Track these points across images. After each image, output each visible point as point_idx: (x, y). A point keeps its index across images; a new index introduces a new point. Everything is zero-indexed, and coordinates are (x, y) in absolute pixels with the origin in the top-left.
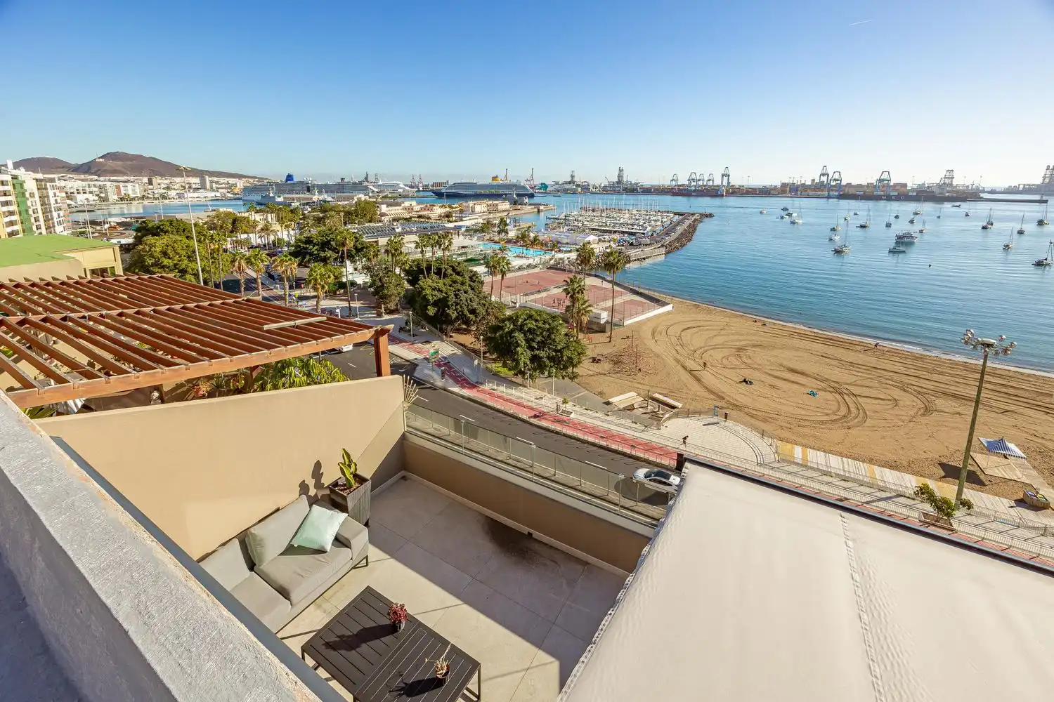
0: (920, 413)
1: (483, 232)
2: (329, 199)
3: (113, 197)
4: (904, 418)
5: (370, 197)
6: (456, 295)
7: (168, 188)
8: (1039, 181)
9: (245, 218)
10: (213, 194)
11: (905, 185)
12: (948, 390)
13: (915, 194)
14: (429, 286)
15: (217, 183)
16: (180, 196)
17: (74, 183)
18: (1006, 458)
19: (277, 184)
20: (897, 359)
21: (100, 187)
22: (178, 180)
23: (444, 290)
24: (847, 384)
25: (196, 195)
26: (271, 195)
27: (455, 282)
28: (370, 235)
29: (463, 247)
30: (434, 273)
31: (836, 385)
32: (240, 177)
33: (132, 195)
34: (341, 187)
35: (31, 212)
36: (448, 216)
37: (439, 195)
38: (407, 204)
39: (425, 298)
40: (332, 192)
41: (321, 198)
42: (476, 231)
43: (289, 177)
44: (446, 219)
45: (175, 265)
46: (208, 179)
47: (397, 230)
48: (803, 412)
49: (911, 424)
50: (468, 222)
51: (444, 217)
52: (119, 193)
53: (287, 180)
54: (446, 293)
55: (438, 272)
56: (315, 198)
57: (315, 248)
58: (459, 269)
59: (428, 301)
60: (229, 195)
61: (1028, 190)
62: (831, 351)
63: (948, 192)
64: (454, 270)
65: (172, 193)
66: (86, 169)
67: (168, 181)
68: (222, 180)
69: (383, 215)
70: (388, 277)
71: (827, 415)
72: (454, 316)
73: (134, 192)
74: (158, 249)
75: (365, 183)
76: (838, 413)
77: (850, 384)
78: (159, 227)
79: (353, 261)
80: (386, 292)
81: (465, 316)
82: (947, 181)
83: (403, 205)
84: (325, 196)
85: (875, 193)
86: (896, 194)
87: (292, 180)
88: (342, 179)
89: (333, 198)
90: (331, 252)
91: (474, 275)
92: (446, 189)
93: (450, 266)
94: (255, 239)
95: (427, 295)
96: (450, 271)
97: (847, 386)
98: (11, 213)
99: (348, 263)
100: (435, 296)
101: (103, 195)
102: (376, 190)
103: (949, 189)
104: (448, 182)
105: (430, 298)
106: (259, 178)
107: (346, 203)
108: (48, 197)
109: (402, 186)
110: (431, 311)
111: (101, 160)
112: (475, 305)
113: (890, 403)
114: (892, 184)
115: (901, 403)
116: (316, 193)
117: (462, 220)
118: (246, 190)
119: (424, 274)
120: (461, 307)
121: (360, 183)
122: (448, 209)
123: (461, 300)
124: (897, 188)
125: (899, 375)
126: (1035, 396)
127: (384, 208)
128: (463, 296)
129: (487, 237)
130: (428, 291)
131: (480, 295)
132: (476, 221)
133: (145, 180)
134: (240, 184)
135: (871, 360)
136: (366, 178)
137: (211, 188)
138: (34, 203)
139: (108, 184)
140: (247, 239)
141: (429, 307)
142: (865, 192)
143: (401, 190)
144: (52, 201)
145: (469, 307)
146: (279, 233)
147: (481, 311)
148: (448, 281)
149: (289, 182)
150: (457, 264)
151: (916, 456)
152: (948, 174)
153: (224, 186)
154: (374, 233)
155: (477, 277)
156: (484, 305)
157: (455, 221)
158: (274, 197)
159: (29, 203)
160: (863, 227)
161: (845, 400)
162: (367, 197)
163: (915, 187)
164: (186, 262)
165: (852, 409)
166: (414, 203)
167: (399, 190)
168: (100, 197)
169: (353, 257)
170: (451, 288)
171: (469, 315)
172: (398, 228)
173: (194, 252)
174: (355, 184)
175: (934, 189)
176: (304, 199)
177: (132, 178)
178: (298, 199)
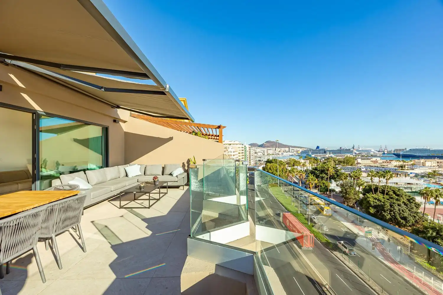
1: (429, 177)
2: (333, 156)
3: (266, 154)
5: (354, 156)
6: (391, 206)
7: (280, 152)
9: (298, 161)
10: (291, 154)
14: (372, 197)
15: (293, 150)
16: (282, 154)
17: (259, 150)
19: (313, 150)
21: (264, 151)
22: (283, 149)
23: (383, 200)
25: (287, 154)
26: (310, 154)
27: (392, 198)
28: (346, 170)
29: (409, 184)
30: (380, 192)
32: (301, 148)
33: (270, 154)
34: (340, 151)
35: (247, 156)
36: (402, 167)
37: (398, 156)
38: (374, 159)
39: (368, 202)
40: (335, 153)
41: (330, 155)
42: (423, 177)
43: (318, 147)
44: (400, 168)
45: (272, 172)
46: (291, 148)
47: (362, 170)
50: (418, 171)
51: (399, 167)
52: (267, 153)
53: (316, 149)
54: (384, 203)
55: (383, 192)
56: (327, 156)
57: (318, 172)
58: (398, 193)
59: (370, 204)
60: (297, 154)
64: (394, 193)
65: (280, 153)
66: (261, 146)
67: (280, 149)
68: (295, 149)
69: (358, 163)
70: (350, 189)
72: (388, 217)
73: (271, 153)
74: (269, 167)
75: (352, 149)
78: (271, 161)
79: (335, 181)
80: (348, 196)
81: (397, 219)
83: (371, 160)
84: (332, 155)
87: (319, 148)
88: (341, 148)
89: (335, 156)
90: (325, 175)
91: (411, 199)
92: (404, 153)
93: (392, 190)
94: (299, 168)
95: (370, 201)
96: (391, 193)
98: (243, 155)
99: (333, 181)
100: (375, 202)
101: (264, 153)
102: (357, 152)
104: (406, 149)
105: (372, 203)
106: (307, 148)
107: (341, 158)
108: (251, 152)
109: (373, 151)
110: (372, 211)
111: (265, 143)
112: (406, 215)
116: (328, 154)
117: (413, 170)
118: (302, 152)
119: (372, 191)
120: (394, 213)
121: (349, 150)
122: (401, 163)
123: (394, 209)
127: (359, 161)
128: (397, 208)
129: (434, 181)
130: (371, 200)
131: (412, 210)
132: (425, 170)
133: (274, 149)
134: (301, 150)
136: (353, 148)
137: (292, 152)
138: (248, 153)
139: (266, 150)
140: (297, 168)
141: (370, 208)
143: (373, 153)
144: (251, 153)
145: (401, 215)
146: (308, 167)
147: (411, 220)
148: (387, 197)
149: (317, 149)
150: (397, 190)
153: (295, 151)
154: (349, 170)
155: (414, 201)
156: (415, 217)
157: (407, 170)
158: (311, 155)
159: (247, 153)
162: (352, 156)
164: (275, 172)
166: (378, 159)
167: (371, 153)
168: (263, 154)
169: (335, 178)
170: (388, 201)
171: (400, 219)
172: (363, 168)
173: (277, 169)
174: (347, 150)
176: (322, 156)
177: (271, 149)
178: (320, 156)
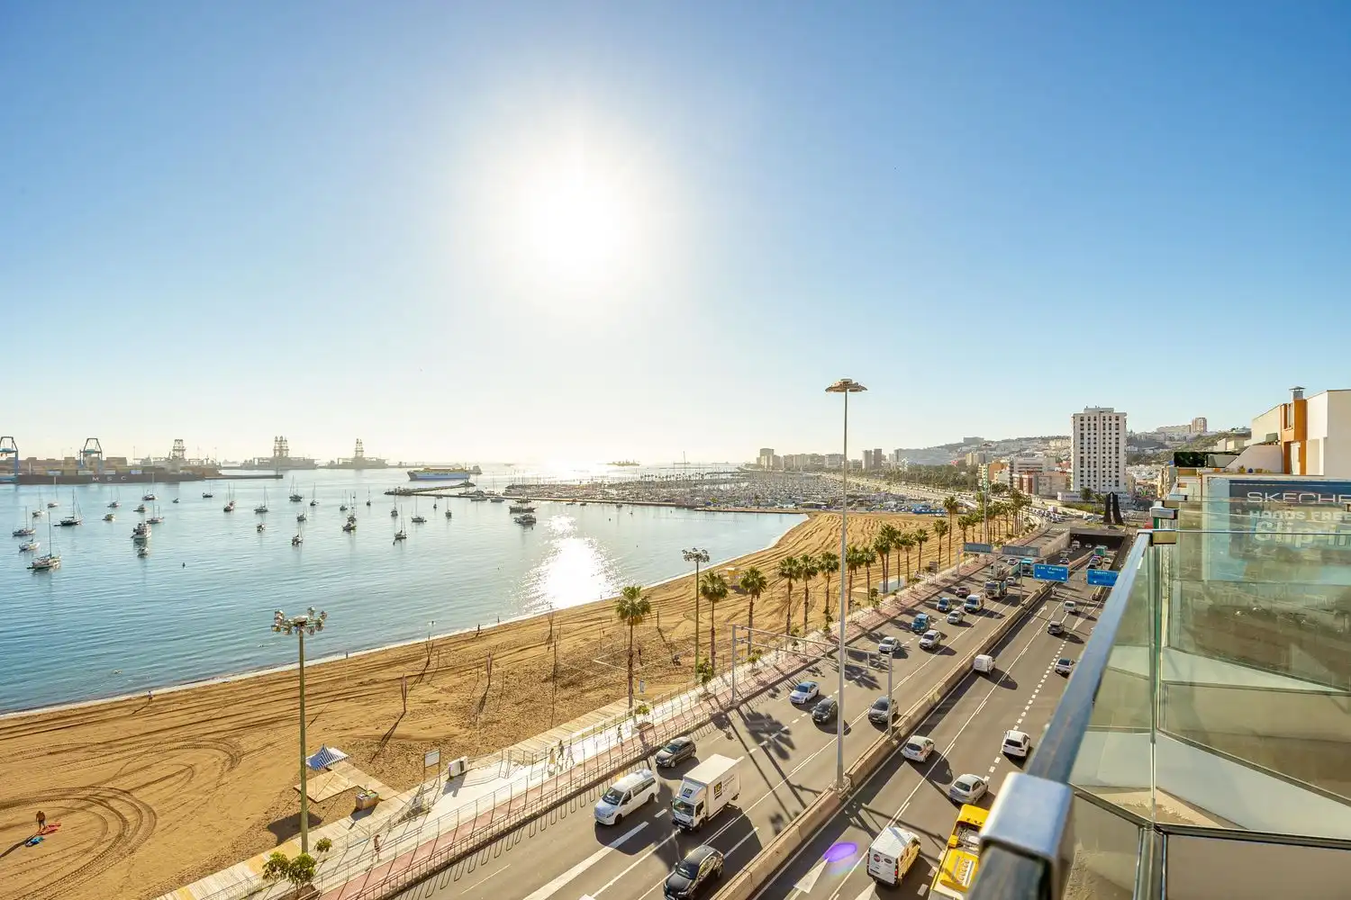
0: (225, 769)
4: (206, 788)
8: (270, 455)
11: (123, 460)
12: (251, 721)
13: (140, 472)
18: (329, 770)
20: (176, 706)
24: (108, 781)
31: (88, 792)
48: (41, 873)
49: (219, 791)
61: (263, 464)
62: (64, 738)
63: (182, 469)
71: (87, 851)
76: (106, 837)
77: (114, 778)
82: (177, 454)
85: (80, 473)
86: (113, 472)
97: (110, 785)
103: (182, 465)
113: (182, 776)
114: (104, 459)
115: (198, 768)
124: (113, 464)
125: (183, 729)
126: (331, 686)
135: (138, 725)
142: (63, 471)
151: (239, 832)
152: (177, 445)
160: (67, 524)
161: (112, 809)
163: (138, 462)
165: (128, 817)
175: (162, 465)
